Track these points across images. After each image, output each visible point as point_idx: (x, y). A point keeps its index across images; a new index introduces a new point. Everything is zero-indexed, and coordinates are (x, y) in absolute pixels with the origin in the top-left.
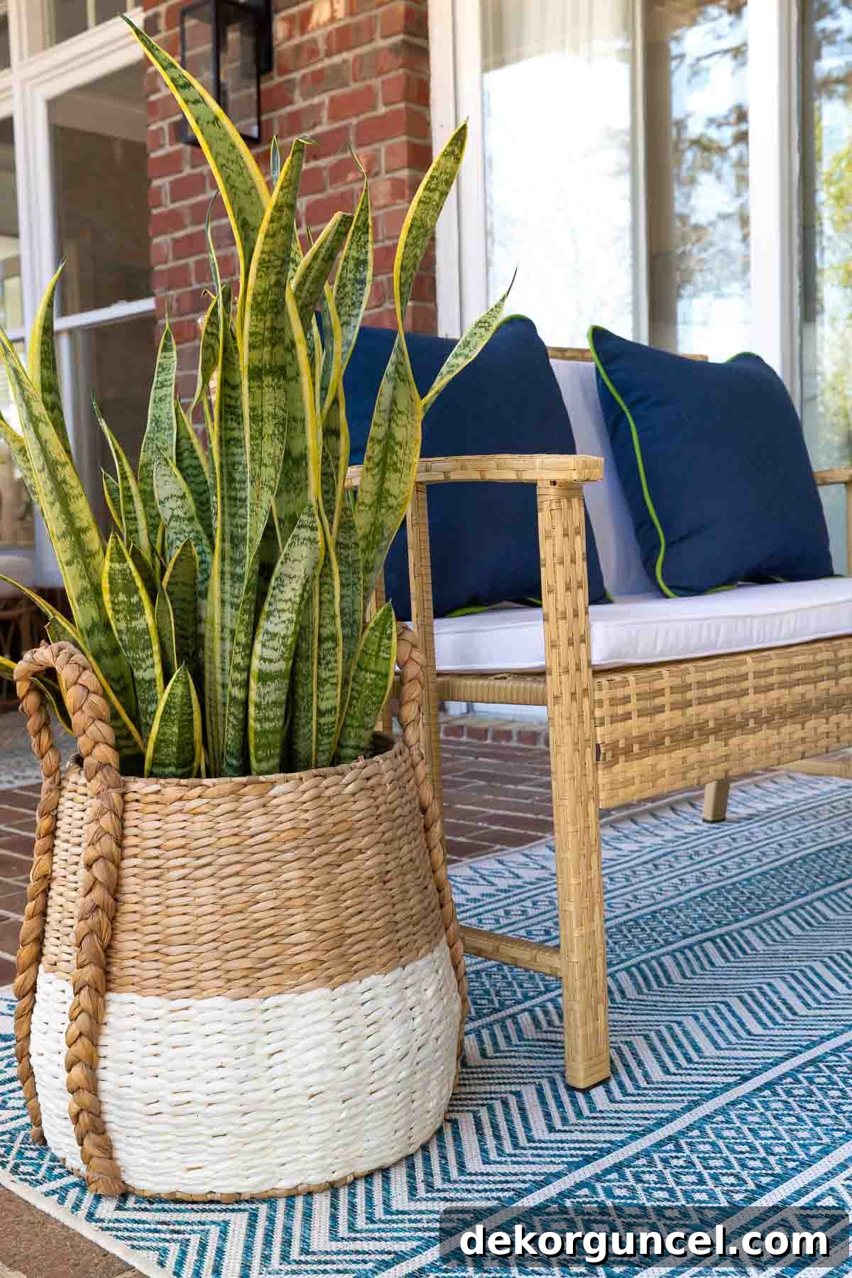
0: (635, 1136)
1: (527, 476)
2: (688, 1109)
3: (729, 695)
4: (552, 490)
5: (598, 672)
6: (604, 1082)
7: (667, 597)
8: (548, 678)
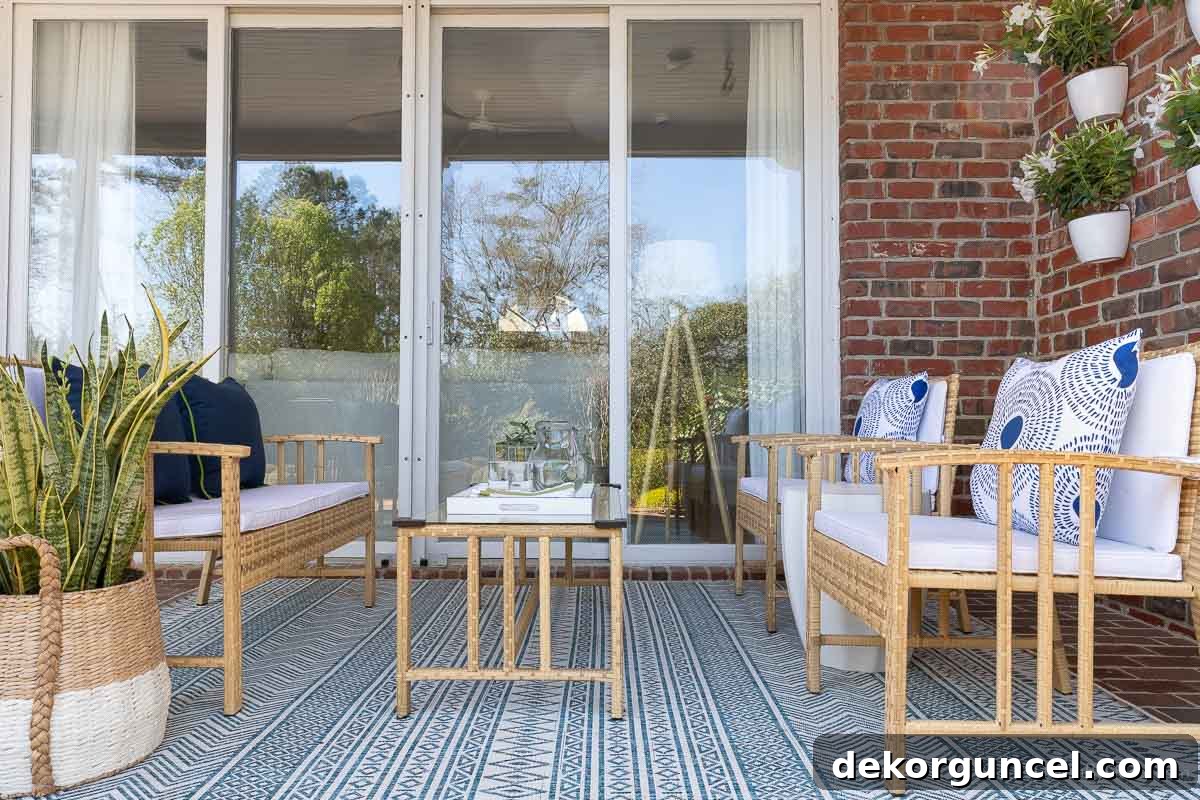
0: (267, 725)
1: (216, 454)
2: (282, 711)
3: (279, 541)
4: (230, 461)
5: (242, 534)
6: (240, 711)
7: (207, 499)
8: (224, 539)
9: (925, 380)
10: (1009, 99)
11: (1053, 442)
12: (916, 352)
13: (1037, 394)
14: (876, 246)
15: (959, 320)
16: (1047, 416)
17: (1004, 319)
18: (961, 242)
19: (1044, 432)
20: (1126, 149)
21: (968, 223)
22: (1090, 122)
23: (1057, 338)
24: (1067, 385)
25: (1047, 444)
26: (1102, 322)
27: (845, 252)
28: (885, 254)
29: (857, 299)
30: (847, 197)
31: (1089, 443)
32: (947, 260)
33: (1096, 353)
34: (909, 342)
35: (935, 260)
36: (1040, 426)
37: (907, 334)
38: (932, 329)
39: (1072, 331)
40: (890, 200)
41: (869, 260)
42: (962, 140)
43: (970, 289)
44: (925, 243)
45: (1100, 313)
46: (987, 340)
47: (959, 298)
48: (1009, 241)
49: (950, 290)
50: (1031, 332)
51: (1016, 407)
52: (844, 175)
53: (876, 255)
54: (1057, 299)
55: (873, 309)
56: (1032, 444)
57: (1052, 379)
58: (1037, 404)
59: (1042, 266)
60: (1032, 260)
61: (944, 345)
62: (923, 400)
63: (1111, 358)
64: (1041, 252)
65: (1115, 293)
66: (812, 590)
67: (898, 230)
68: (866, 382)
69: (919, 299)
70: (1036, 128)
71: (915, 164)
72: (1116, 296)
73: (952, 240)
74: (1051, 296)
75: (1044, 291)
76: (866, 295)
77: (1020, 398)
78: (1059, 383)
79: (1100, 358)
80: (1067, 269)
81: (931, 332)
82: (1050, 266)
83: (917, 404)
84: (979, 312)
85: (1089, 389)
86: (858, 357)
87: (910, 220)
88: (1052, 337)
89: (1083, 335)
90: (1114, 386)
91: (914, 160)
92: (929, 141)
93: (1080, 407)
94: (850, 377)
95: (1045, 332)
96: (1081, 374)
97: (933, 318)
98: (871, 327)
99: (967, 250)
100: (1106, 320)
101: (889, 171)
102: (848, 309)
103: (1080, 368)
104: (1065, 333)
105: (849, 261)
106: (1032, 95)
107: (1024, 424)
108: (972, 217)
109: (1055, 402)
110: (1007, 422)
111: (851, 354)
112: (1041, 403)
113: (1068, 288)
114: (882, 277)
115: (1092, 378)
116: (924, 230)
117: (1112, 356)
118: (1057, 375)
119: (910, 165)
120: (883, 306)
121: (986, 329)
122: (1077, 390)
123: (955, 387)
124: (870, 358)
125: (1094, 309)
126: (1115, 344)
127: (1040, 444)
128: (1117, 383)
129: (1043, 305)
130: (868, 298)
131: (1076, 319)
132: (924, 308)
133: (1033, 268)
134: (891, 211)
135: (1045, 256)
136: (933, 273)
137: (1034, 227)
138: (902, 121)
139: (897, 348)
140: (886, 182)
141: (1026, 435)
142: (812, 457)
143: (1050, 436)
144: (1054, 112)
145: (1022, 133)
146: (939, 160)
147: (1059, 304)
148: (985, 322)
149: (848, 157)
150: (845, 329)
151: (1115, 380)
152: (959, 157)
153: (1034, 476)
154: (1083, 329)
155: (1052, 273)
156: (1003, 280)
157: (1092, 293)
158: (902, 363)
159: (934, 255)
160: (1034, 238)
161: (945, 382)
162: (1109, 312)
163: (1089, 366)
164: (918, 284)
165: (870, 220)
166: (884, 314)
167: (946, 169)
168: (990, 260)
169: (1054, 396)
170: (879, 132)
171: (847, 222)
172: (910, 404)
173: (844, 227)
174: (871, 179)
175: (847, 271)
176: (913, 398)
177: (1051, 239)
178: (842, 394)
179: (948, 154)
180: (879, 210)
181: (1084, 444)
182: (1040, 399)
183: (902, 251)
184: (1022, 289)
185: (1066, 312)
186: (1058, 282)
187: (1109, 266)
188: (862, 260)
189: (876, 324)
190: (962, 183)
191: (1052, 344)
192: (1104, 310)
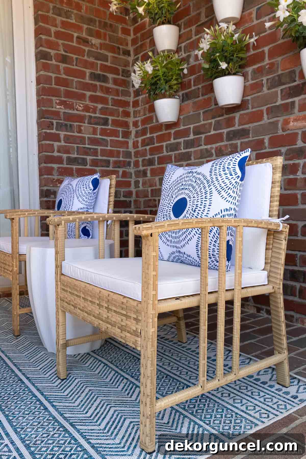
9: (98, 178)
10: (120, 34)
11: (208, 212)
12: (79, 164)
13: (195, 185)
14: (58, 101)
15: (99, 148)
16: (204, 197)
17: (119, 149)
18: (100, 106)
19: (202, 207)
20: (180, 68)
21: (102, 97)
22: (163, 51)
23: (143, 160)
24: (214, 179)
25: (205, 213)
26: (165, 153)
27: (39, 103)
28: (62, 107)
29: (48, 131)
30: (41, 70)
31: (228, 213)
32: (93, 115)
33: (229, 161)
34: (76, 158)
35: (87, 114)
36: (199, 203)
37: (74, 154)
38: (86, 152)
39: (151, 157)
40: (64, 76)
41: (54, 109)
42: (99, 51)
43: (104, 132)
44: (82, 104)
45: (164, 149)
46: (112, 159)
47: (99, 136)
48: (121, 109)
49: (95, 132)
50: (130, 157)
51: (180, 192)
52: (38, 56)
53: (58, 107)
54: (143, 141)
55: (56, 138)
56: (196, 214)
57: (204, 176)
58: (196, 190)
59: (135, 124)
60: (131, 120)
61: (93, 160)
62: (97, 189)
63: (237, 165)
64: (135, 117)
65: (172, 139)
66: (60, 313)
67: (69, 94)
68: (54, 179)
69: (80, 135)
70: (132, 53)
71: (77, 58)
72: (172, 141)
73: (95, 105)
74: (140, 139)
75: (136, 136)
76: (53, 129)
77: (183, 187)
78: (209, 178)
79: (232, 164)
80: (148, 126)
81: (87, 154)
82: (140, 124)
83: (94, 191)
84: (108, 144)
85: (227, 181)
86: (49, 165)
87: (74, 90)
88: (140, 160)
89: (156, 159)
90: (238, 180)
91: (77, 56)
92: (84, 48)
93: (223, 192)
94: (46, 176)
95: (137, 157)
96: (222, 173)
97: (87, 146)
98: (56, 148)
99: (103, 111)
100: (167, 152)
101: (64, 59)
102: (42, 137)
103: (221, 169)
104: (147, 158)
105: (43, 108)
106: (130, 35)
107: (188, 202)
108: (104, 94)
109: (207, 189)
110: (175, 201)
111: (45, 163)
112: (198, 190)
113: (148, 135)
114: (61, 120)
115: (228, 175)
116: (81, 97)
117: (237, 163)
118: (207, 174)
119: (74, 58)
120: (62, 137)
121: (111, 154)
122: (221, 182)
123: (114, 182)
124: (55, 166)
125: (162, 147)
126: (238, 157)
127: (200, 214)
128: (239, 179)
129: (136, 144)
130: (54, 131)
131: (153, 151)
132: (82, 140)
133: (131, 125)
134: (65, 83)
135: (137, 119)
136: (86, 122)
137: (131, 104)
138: (70, 32)
139: (71, 161)
140: (62, 66)
141: (190, 209)
142: (58, 225)
143: (206, 209)
144: (141, 46)
145: (125, 54)
146: (88, 59)
147: (144, 143)
148: (110, 150)
149: (41, 46)
150: (41, 149)
151: (239, 176)
152: (98, 60)
153: (198, 232)
154: (156, 156)
155: (140, 128)
156: (119, 129)
157: (161, 139)
158: (72, 169)
159: (87, 112)
160: (131, 110)
161: (109, 180)
162: (169, 149)
163: (226, 169)
164: (80, 126)
165: (54, 86)
166: (62, 142)
167: (92, 65)
168: (113, 118)
169: (207, 185)
170: (58, 35)
171: (41, 85)
172: (91, 192)
173: (39, 88)
174: (54, 62)
175: (41, 115)
176: (92, 187)
177: (140, 111)
178: (40, 186)
179: (94, 57)
180: (59, 81)
181: (226, 213)
182: (197, 187)
183: (71, 107)
184: (126, 134)
185: (148, 148)
186: (144, 132)
187: (169, 126)
188: (50, 109)
189: (59, 147)
190: (100, 74)
191: (141, 163)
192: (167, 147)
